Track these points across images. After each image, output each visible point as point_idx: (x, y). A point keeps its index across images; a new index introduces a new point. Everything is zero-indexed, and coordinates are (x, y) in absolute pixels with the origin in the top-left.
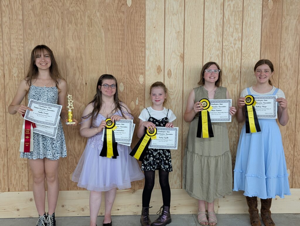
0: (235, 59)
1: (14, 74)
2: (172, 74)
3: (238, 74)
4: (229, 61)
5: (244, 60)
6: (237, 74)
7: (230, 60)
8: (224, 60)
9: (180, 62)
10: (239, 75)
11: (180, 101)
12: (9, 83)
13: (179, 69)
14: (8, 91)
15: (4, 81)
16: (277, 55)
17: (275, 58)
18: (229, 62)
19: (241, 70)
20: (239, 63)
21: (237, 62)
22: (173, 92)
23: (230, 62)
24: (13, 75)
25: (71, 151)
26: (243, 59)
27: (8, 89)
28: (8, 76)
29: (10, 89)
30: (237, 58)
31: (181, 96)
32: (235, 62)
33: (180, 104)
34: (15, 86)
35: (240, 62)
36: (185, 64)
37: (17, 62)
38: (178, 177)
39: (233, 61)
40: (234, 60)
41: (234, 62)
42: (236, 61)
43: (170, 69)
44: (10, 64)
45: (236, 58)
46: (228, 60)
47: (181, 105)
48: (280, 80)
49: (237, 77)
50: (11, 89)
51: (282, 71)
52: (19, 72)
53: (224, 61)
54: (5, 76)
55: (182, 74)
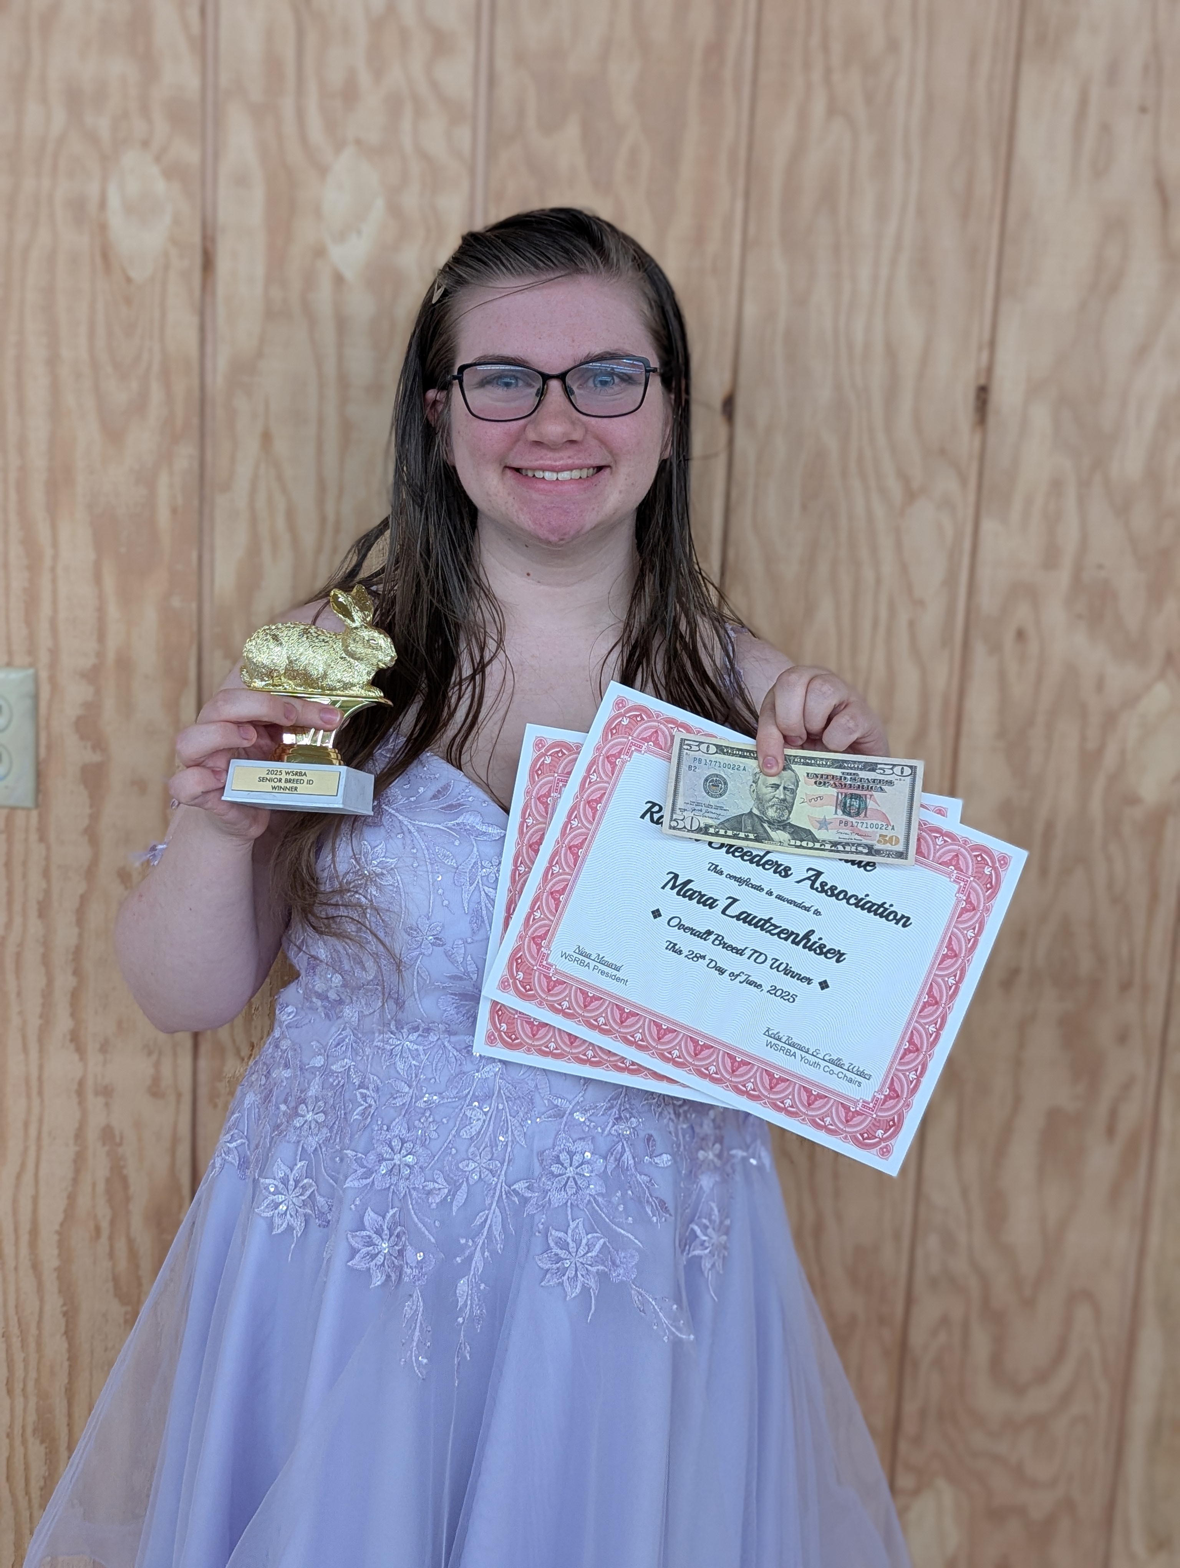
1: (341, 237)
12: (260, 354)
14: (244, 472)
15: (202, 329)
24: (320, 252)
25: (949, 1242)
27: (251, 447)
28: (260, 271)
29: (266, 438)
34: (344, 401)
37: (378, 74)
44: (288, 105)
50: (281, 447)
52: (395, 210)
54: (223, 265)
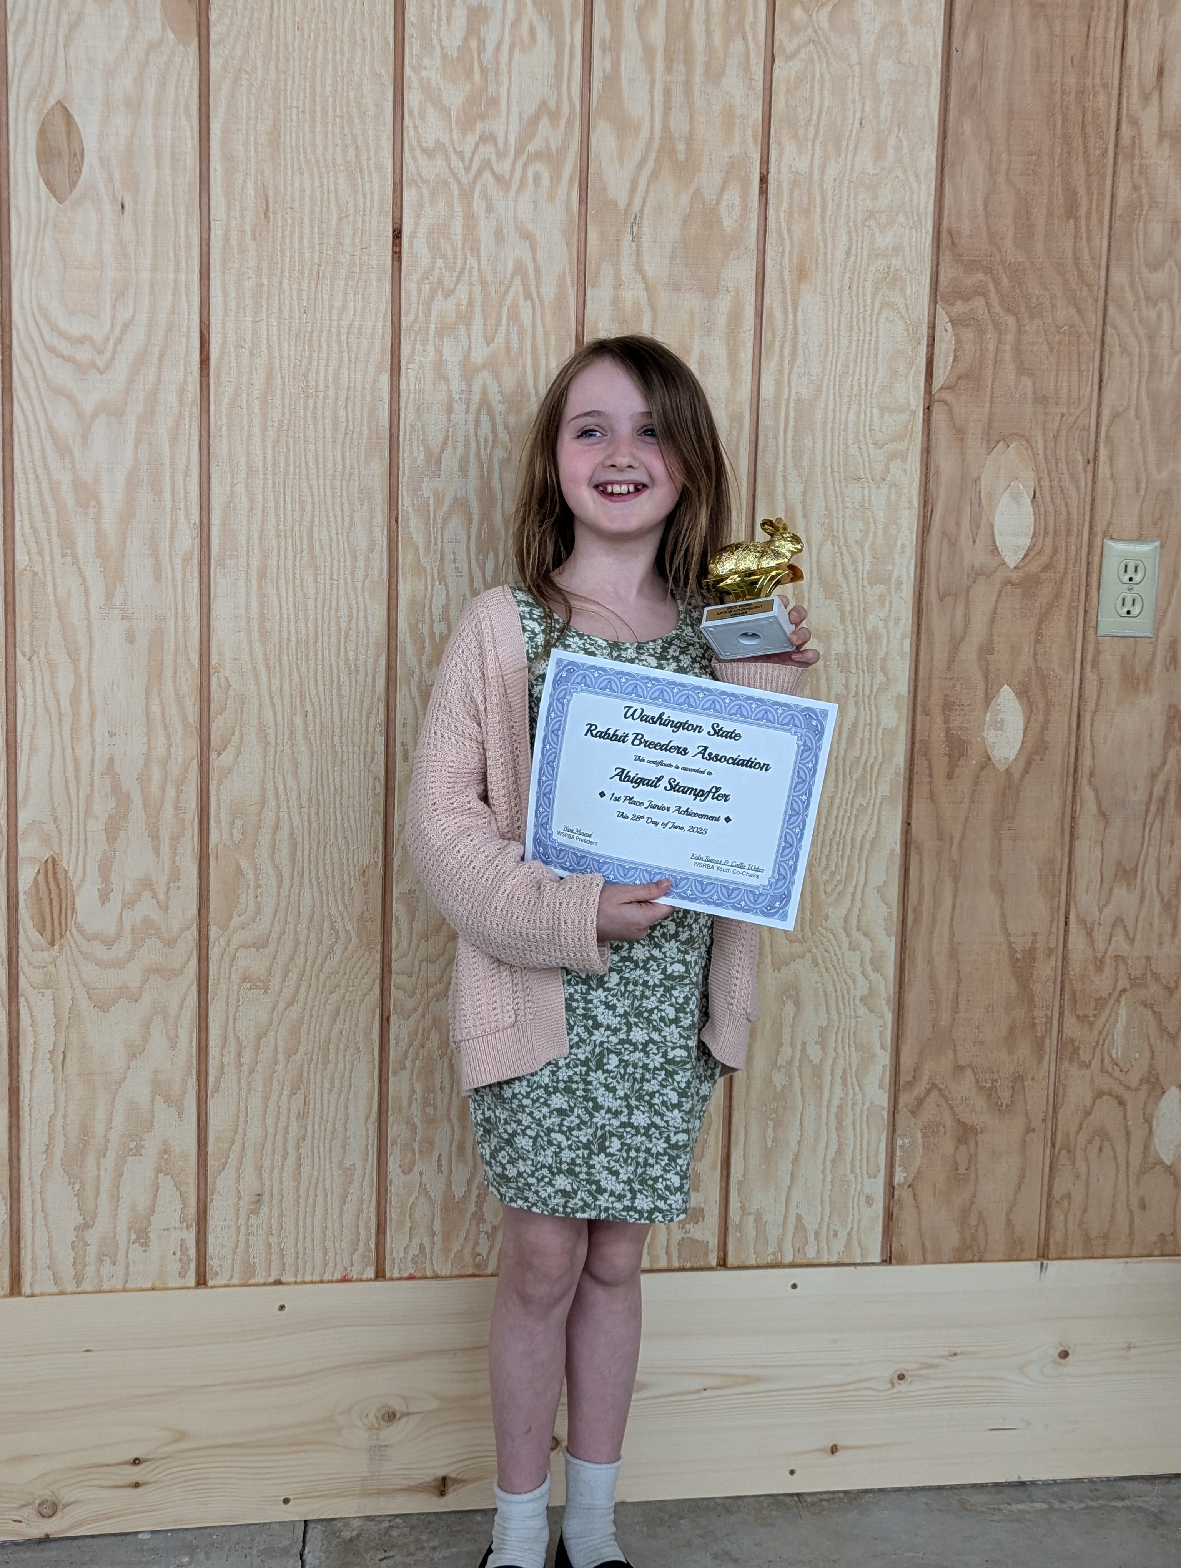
0: (710, 51)
2: (91, 157)
3: (737, 201)
4: (660, 64)
5: (796, 65)
6: (733, 196)
7: (666, 51)
8: (603, 49)
9: (171, 36)
10: (745, 209)
11: (174, 438)
13: (158, 112)
16: (1098, 30)
17: (1084, 58)
18: (651, 71)
19: (765, 161)
20: (751, 88)
21: (725, 81)
22: (98, 336)
23: (669, 69)
26: (790, 47)
30: (728, 37)
31: (181, 393)
32: (714, 75)
33: (181, 466)
35: (759, 85)
36: (215, 64)
38: (166, 1183)
39: (689, 63)
40: (700, 58)
41: (698, 78)
42: (721, 74)
43: (59, 103)
45: (717, 40)
46: (649, 53)
47: (186, 474)
48: (1119, 277)
49: (729, 223)
51: (1136, 188)
53: (608, 65)
55: (192, 161)
